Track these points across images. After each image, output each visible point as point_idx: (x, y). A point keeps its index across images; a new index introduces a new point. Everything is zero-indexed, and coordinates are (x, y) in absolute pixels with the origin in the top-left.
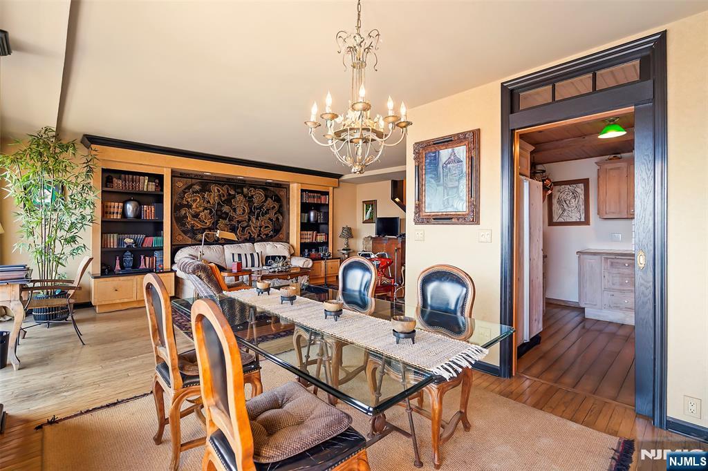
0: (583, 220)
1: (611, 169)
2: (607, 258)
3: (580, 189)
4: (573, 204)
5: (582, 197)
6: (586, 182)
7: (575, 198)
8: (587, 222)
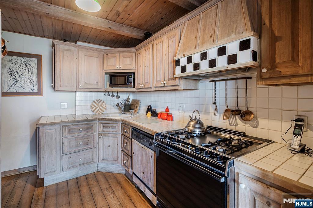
0: (36, 91)
1: (65, 50)
2: (66, 126)
3: (34, 63)
4: (27, 76)
5: (36, 70)
6: (39, 58)
7: (28, 70)
8: (39, 93)
